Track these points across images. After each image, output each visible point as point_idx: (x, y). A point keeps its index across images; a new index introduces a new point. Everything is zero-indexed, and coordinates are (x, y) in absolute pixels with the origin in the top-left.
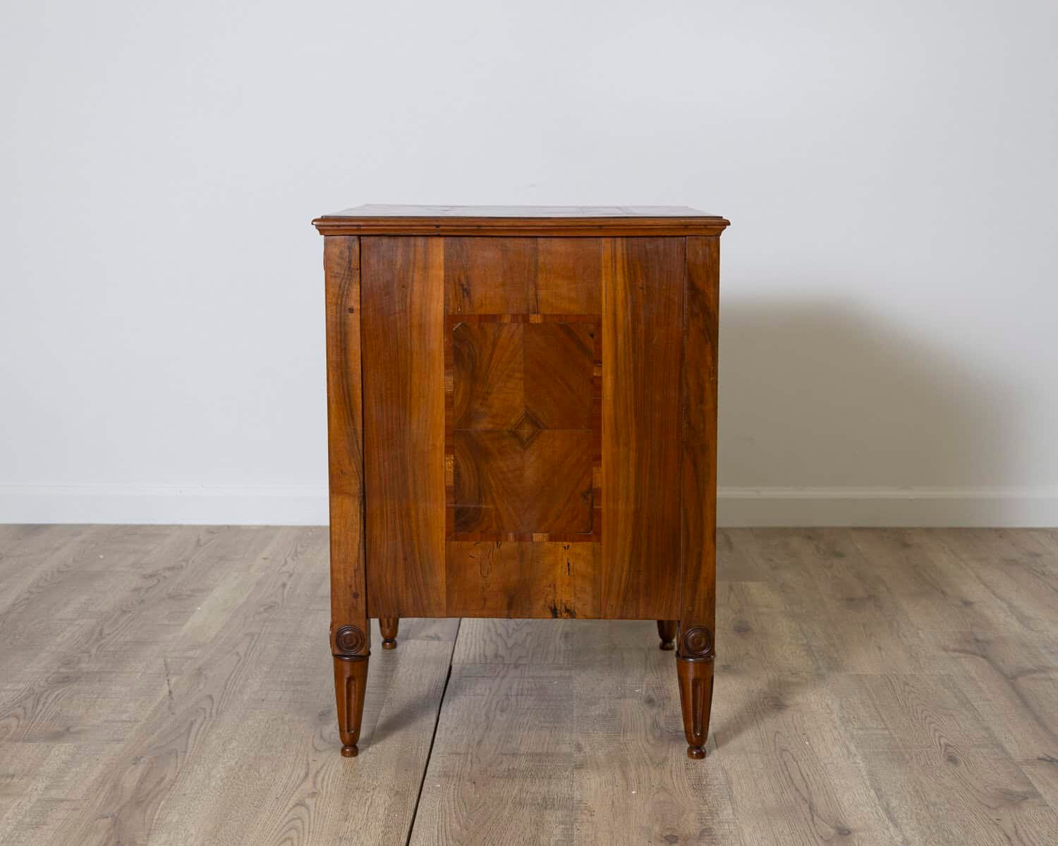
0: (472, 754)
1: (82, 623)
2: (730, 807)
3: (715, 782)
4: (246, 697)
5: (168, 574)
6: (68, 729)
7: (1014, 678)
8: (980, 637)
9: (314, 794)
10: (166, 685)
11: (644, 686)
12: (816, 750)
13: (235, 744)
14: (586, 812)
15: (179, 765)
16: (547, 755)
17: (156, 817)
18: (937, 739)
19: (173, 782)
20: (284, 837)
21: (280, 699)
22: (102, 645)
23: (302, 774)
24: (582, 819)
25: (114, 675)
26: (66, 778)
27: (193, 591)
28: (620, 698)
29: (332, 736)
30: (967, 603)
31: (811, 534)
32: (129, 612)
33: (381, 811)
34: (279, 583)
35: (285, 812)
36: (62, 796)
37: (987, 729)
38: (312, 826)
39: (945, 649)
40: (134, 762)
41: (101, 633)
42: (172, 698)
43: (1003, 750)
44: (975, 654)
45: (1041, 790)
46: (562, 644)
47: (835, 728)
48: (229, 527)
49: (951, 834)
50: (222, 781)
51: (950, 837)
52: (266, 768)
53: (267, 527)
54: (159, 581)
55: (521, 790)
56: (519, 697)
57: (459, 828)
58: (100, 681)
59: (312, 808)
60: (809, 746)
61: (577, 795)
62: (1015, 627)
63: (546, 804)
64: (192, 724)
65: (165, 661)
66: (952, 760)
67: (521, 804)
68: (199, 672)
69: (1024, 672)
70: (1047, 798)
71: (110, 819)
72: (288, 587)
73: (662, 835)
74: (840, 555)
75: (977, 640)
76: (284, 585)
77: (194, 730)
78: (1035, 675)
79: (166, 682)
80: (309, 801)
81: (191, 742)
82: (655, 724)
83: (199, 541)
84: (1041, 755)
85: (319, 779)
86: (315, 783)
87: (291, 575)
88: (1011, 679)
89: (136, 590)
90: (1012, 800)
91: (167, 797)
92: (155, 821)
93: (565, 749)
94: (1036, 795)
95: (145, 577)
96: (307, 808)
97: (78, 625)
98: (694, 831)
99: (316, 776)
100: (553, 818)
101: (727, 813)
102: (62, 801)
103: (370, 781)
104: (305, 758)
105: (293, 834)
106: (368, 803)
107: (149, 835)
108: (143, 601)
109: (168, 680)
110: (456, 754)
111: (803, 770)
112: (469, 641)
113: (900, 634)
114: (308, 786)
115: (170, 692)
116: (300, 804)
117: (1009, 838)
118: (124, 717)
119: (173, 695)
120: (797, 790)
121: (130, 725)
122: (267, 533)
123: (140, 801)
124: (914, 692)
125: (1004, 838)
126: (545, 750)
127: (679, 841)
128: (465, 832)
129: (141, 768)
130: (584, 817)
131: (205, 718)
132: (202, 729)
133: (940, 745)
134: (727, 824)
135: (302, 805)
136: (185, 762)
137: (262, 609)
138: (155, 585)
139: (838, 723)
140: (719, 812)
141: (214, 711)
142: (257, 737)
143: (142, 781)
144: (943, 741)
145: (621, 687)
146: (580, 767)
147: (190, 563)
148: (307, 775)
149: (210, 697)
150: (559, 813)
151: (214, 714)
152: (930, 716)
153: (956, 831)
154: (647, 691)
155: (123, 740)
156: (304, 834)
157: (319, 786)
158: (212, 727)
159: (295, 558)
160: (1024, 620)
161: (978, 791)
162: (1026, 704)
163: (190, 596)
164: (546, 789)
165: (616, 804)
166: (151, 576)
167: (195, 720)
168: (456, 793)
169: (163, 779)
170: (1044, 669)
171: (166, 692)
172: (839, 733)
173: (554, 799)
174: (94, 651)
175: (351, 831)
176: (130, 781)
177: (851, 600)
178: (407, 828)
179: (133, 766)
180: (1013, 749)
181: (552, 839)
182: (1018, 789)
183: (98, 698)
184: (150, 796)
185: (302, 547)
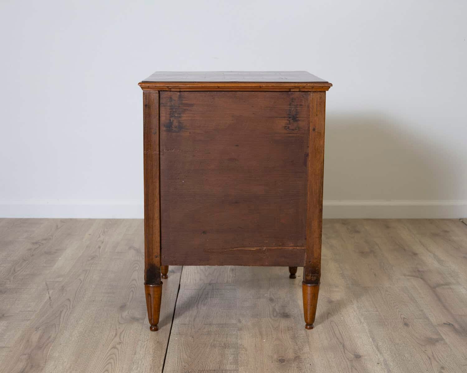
0: (191, 324)
1: (5, 266)
2: (308, 347)
3: (301, 336)
4: (85, 300)
5: (44, 242)
6: (3, 315)
7: (435, 288)
8: (420, 270)
9: (120, 343)
10: (47, 295)
11: (269, 293)
12: (346, 321)
13: (82, 321)
14: (244, 349)
15: (57, 331)
16: (225, 324)
17: (48, 354)
18: (400, 316)
19: (55, 338)
20: (108, 362)
21: (101, 300)
22: (15, 276)
23: (114, 334)
24: (242, 353)
25: (22, 290)
26: (5, 337)
27: (57, 250)
28: (258, 298)
29: (127, 317)
30: (415, 254)
31: (344, 222)
32: (27, 260)
33: (151, 350)
34: (97, 247)
35: (107, 351)
36: (4, 346)
37: (422, 311)
38: (120, 357)
39: (405, 275)
40: (36, 330)
41: (14, 271)
42: (51, 300)
43: (429, 320)
44: (417, 277)
45: (444, 337)
46: (231, 274)
47: (355, 311)
48: (71, 219)
49: (405, 356)
50: (77, 338)
51: (404, 358)
52: (97, 332)
53: (90, 219)
54: (40, 245)
55: (214, 340)
56: (212, 298)
57: (187, 357)
58: (16, 293)
59: (119, 349)
60: (343, 319)
61: (239, 341)
62: (436, 265)
63: (226, 346)
64: (61, 312)
65: (46, 283)
66: (406, 324)
67: (214, 346)
68: (63, 289)
69: (439, 285)
70: (447, 340)
71: (27, 355)
72: (102, 248)
73: (277, 359)
74: (358, 232)
75: (419, 271)
76: (99, 247)
77: (62, 315)
78: (444, 287)
79: (48, 293)
80: (118, 346)
81: (61, 320)
82: (274, 310)
83: (57, 226)
84: (445, 322)
85: (122, 336)
86: (120, 338)
87: (103, 242)
88: (433, 288)
89: (30, 249)
90: (432, 342)
91: (52, 345)
92: (48, 356)
93: (234, 321)
94: (442, 339)
95: (33, 243)
96: (117, 349)
97: (3, 266)
98: (292, 357)
99: (120, 335)
100: (229, 352)
101: (306, 349)
102: (4, 347)
103: (146, 337)
104: (115, 327)
105: (112, 361)
106: (145, 346)
107: (45, 362)
108: (33, 255)
109: (48, 292)
110: (184, 324)
111: (340, 330)
112: (188, 273)
113: (385, 268)
114: (117, 339)
115: (50, 297)
116: (114, 347)
117: (430, 358)
118: (29, 309)
119: (51, 299)
120: (337, 338)
121: (32, 313)
122: (90, 222)
123: (40, 347)
124: (390, 295)
125: (427, 358)
126: (224, 322)
127: (285, 362)
128: (189, 359)
129: (39, 333)
130: (243, 352)
131: (67, 309)
132: (66, 314)
133: (401, 318)
134: (306, 354)
135: (115, 348)
136: (60, 329)
137: (90, 259)
138: (38, 248)
139: (356, 308)
140: (303, 349)
141: (71, 306)
142: (92, 318)
143: (40, 338)
144: (402, 316)
145: (258, 293)
146: (240, 329)
147: (54, 237)
148: (116, 334)
149: (69, 300)
150: (231, 350)
151: (71, 307)
152: (397, 305)
153: (406, 355)
154: (270, 295)
155: (30, 320)
156: (116, 360)
157: (122, 340)
158: (71, 313)
159: (104, 234)
160: (439, 261)
161: (417, 338)
162: (439, 300)
163: (55, 253)
164: (226, 339)
165: (257, 345)
166: (36, 243)
167: (63, 310)
168: (185, 342)
169: (50, 337)
170: (448, 284)
171: (47, 297)
172: (356, 313)
173: (229, 344)
174: (12, 279)
175: (138, 359)
176: (35, 337)
177: (362, 253)
178: (164, 357)
179: (35, 332)
180: (433, 320)
181: (228, 362)
182: (435, 337)
183: (16, 300)
184: (45, 345)
185: (107, 229)
